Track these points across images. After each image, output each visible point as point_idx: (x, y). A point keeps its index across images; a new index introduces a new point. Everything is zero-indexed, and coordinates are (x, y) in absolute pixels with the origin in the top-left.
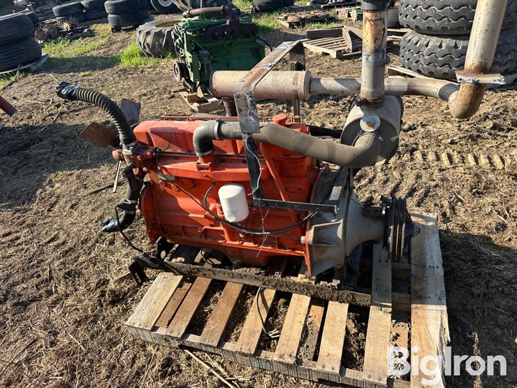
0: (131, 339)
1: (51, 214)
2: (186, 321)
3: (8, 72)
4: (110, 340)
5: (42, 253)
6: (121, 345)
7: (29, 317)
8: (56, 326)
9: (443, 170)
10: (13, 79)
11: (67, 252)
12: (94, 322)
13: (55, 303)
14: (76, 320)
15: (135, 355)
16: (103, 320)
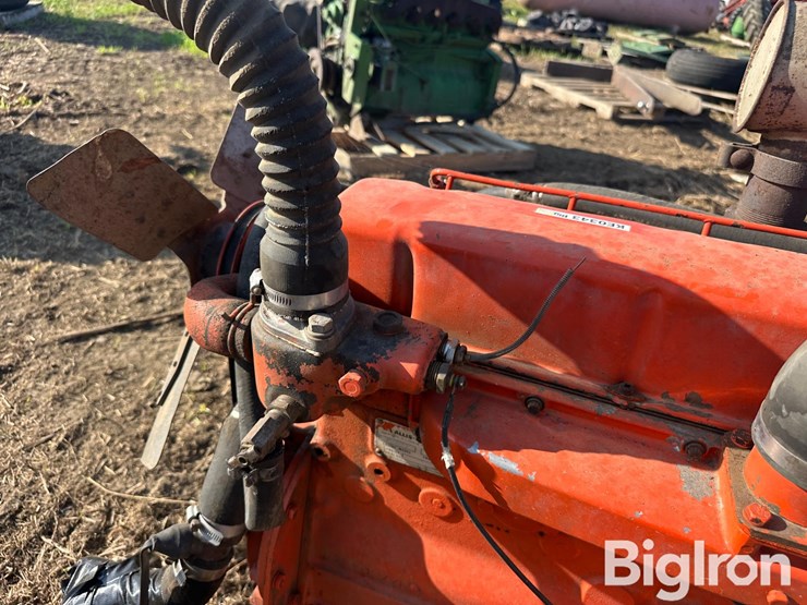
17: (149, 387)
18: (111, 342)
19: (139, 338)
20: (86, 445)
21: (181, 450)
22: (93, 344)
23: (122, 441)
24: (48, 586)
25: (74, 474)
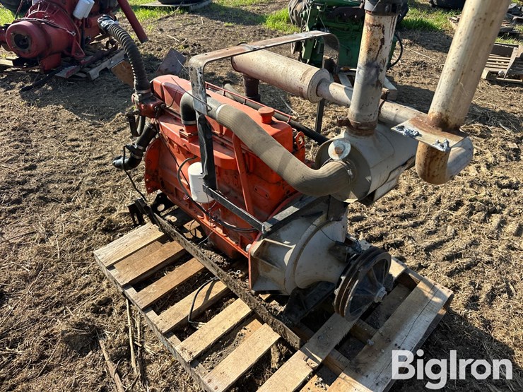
0: (97, 267)
1: (114, 137)
2: (137, 274)
3: (171, 6)
4: (83, 260)
5: (86, 165)
6: (86, 268)
7: (43, 212)
8: (55, 228)
9: (513, 249)
10: (172, 13)
11: (102, 172)
12: (81, 239)
13: (67, 209)
14: (70, 231)
15: (91, 282)
16: (89, 241)
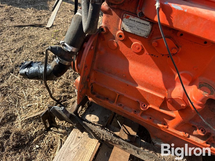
17: (41, 41)
18: (30, 29)
19: (38, 29)
20: (23, 53)
21: (50, 58)
22: (24, 28)
23: (33, 53)
24: (12, 85)
25: (19, 59)
